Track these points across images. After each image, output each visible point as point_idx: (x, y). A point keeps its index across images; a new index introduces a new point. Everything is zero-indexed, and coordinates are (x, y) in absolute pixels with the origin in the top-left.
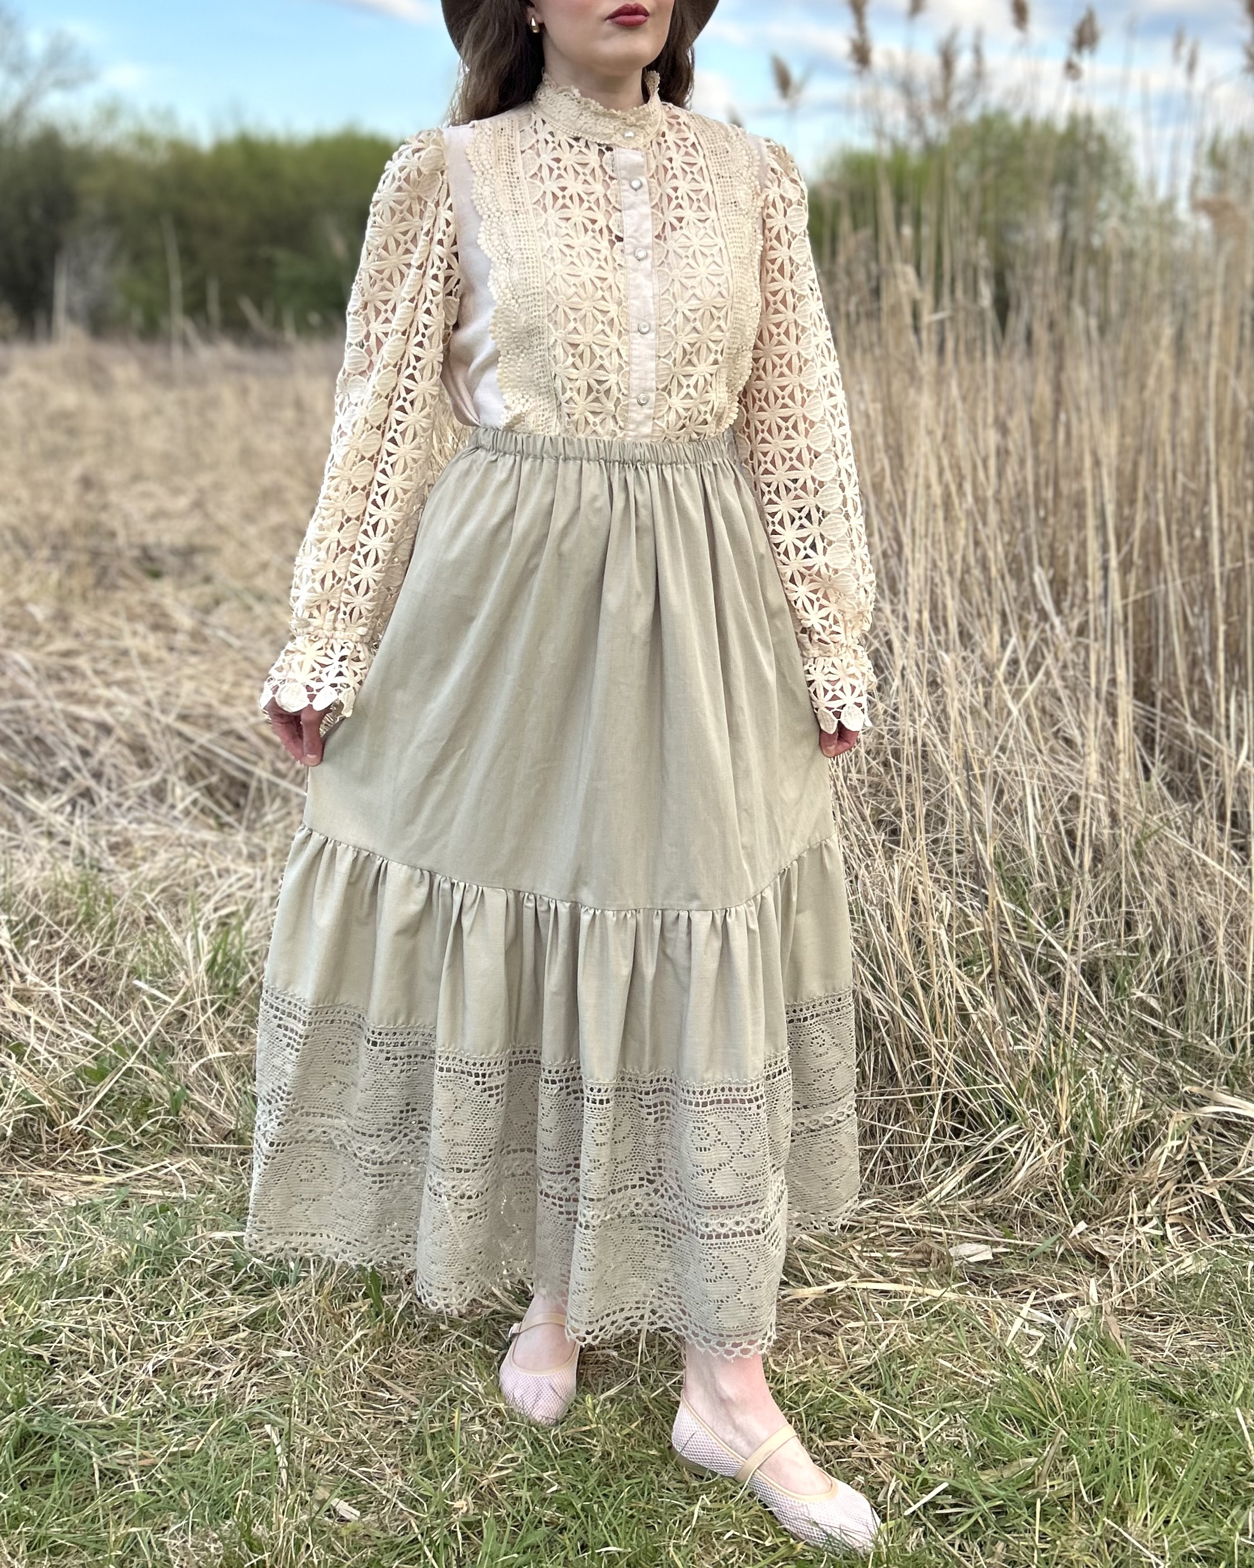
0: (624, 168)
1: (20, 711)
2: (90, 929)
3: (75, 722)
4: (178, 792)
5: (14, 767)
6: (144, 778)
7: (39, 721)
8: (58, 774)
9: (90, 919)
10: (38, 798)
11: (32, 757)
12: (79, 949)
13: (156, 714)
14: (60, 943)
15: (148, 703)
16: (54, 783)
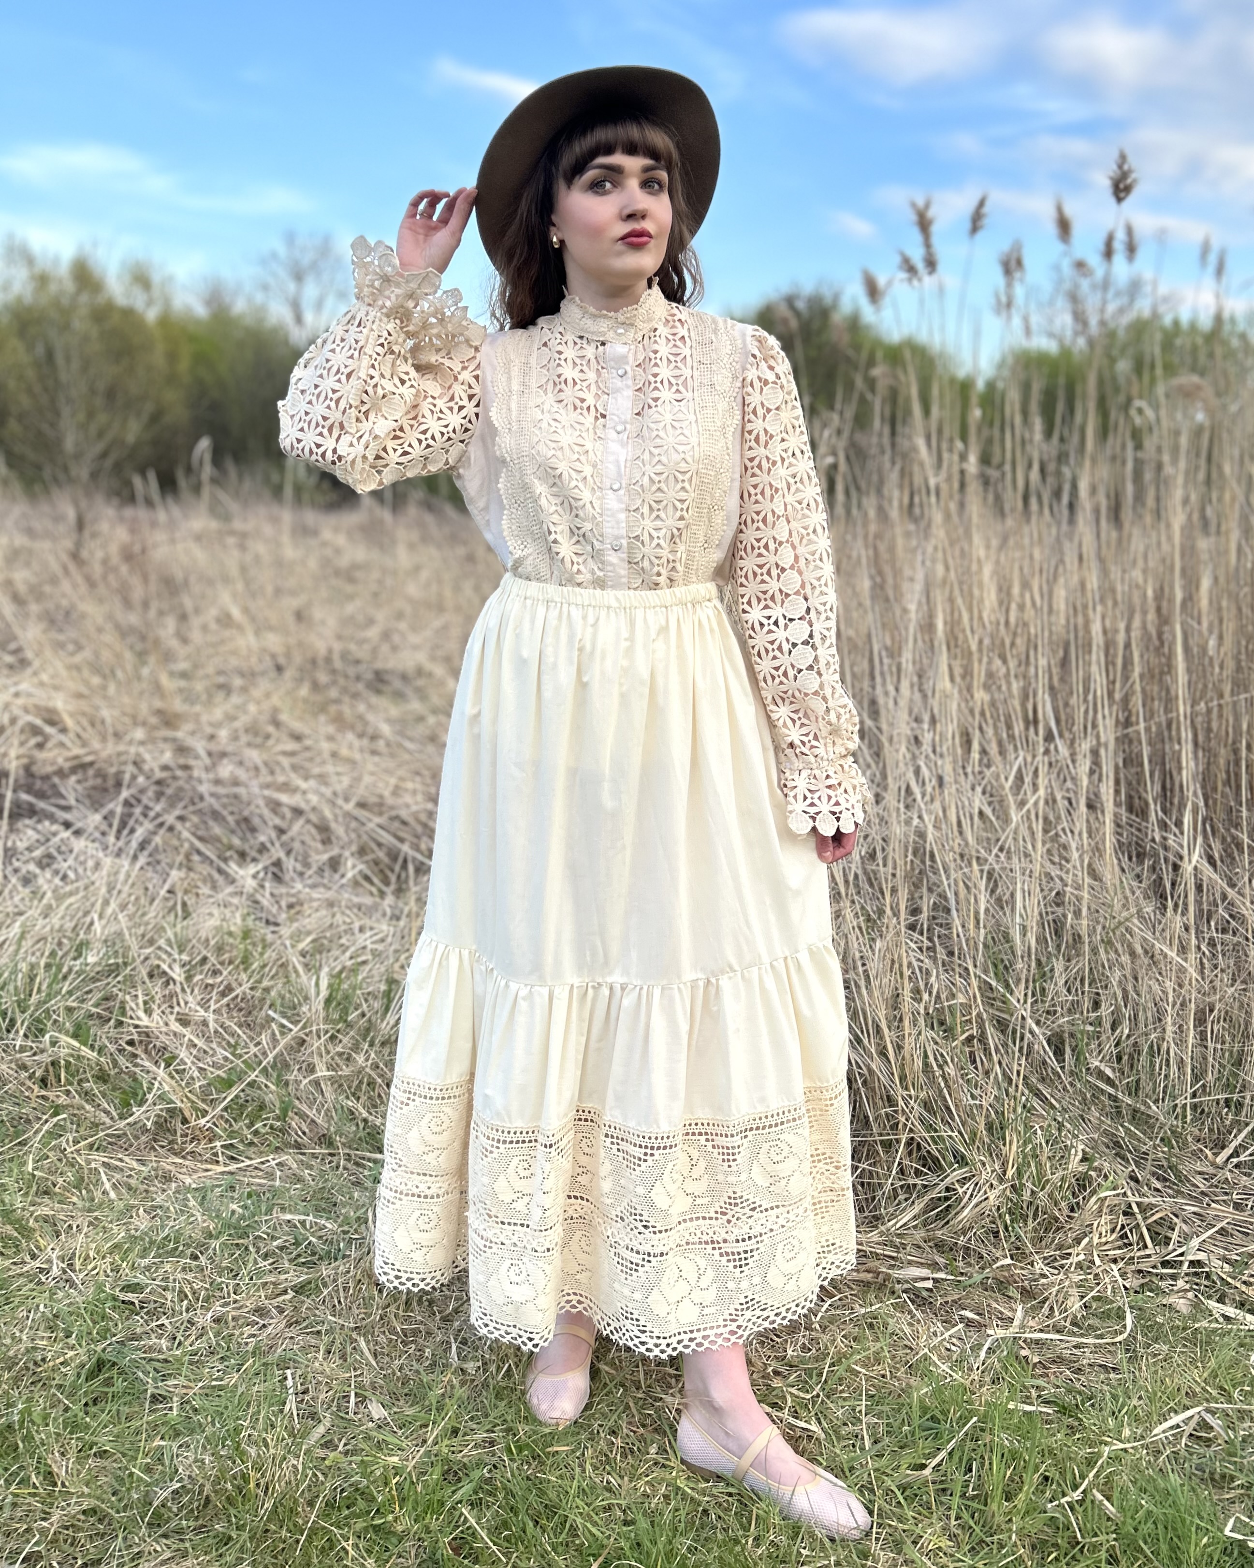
0: (613, 360)
1: (236, 797)
2: (245, 970)
3: (275, 806)
4: (349, 864)
5: (225, 841)
6: (325, 852)
7: (249, 804)
8: (257, 847)
9: (246, 961)
10: (240, 866)
11: (240, 833)
12: (234, 985)
13: (340, 802)
14: (219, 980)
15: (335, 794)
16: (254, 854)
